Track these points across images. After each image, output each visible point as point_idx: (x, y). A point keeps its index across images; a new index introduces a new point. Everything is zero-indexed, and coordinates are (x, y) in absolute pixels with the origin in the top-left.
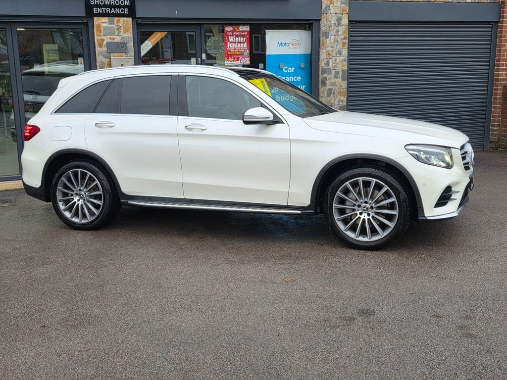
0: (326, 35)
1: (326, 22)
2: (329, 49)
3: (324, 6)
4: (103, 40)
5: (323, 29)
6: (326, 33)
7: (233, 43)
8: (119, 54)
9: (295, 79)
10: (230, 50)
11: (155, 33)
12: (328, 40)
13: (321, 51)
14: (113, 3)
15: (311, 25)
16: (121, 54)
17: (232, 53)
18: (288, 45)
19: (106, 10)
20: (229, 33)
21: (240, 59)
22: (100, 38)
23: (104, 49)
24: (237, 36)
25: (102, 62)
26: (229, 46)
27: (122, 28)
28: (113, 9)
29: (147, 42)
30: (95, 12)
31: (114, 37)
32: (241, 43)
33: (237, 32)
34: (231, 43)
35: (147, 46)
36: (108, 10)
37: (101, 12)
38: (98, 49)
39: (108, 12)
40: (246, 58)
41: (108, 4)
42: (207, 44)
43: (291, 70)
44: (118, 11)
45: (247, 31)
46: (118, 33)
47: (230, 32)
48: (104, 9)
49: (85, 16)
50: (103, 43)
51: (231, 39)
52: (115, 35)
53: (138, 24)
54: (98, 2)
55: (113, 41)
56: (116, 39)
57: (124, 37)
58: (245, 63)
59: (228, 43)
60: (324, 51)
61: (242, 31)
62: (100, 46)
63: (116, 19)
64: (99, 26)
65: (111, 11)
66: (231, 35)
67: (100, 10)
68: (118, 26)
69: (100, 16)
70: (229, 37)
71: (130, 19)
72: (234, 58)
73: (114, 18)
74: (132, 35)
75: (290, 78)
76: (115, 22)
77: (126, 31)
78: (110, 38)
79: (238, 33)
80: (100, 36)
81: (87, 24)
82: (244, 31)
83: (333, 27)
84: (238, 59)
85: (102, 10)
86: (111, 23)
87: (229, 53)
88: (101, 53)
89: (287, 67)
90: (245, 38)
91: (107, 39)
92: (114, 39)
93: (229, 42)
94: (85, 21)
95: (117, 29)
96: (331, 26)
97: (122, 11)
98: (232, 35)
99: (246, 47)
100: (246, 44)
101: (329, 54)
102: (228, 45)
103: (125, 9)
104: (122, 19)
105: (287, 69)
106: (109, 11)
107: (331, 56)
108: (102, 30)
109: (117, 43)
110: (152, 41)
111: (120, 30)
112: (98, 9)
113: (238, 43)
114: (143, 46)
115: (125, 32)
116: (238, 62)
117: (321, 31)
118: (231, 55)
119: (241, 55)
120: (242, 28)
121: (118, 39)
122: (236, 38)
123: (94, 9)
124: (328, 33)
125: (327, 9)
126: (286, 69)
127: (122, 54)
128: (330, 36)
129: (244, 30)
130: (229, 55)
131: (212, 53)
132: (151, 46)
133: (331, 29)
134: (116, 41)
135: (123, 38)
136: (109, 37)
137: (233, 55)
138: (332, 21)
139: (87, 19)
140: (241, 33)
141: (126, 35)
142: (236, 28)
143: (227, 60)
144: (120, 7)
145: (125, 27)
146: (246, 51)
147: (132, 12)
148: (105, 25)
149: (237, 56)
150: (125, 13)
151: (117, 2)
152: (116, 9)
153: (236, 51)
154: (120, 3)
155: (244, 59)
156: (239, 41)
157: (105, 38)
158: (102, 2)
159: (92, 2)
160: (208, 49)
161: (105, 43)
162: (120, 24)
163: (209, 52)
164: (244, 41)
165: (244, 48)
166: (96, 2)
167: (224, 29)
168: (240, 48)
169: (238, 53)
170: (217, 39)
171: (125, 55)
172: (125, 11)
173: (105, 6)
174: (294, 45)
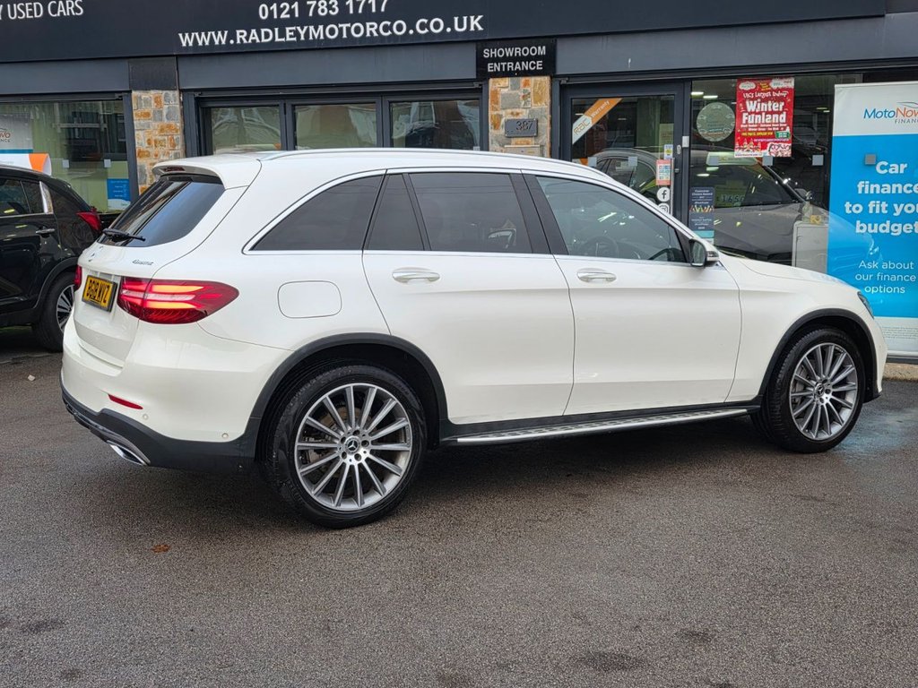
4: (501, 116)
7: (755, 113)
8: (523, 139)
9: (908, 188)
10: (748, 128)
11: (600, 100)
14: (518, 54)
16: (527, 139)
17: (750, 134)
18: (892, 114)
19: (506, 66)
20: (748, 95)
21: (769, 145)
22: (495, 113)
23: (502, 131)
24: (765, 100)
26: (747, 121)
27: (532, 94)
28: (518, 63)
29: (583, 117)
30: (489, 70)
31: (517, 110)
32: (772, 113)
33: (765, 92)
34: (750, 113)
35: (583, 126)
36: (510, 65)
37: (499, 69)
38: (492, 132)
39: (510, 69)
40: (782, 145)
41: (511, 55)
42: (699, 118)
43: (896, 169)
44: (526, 66)
45: (788, 89)
46: (525, 103)
47: (748, 92)
48: (504, 64)
49: (475, 77)
50: (499, 122)
51: (751, 106)
52: (519, 107)
53: (563, 87)
54: (495, 53)
55: (516, 118)
56: (520, 115)
57: (533, 110)
58: (780, 155)
59: (745, 115)
61: (777, 90)
62: (496, 126)
63: (523, 80)
64: (496, 92)
65: (514, 67)
66: (750, 99)
67: (497, 67)
68: (525, 91)
69: (498, 77)
70: (747, 103)
71: (546, 79)
72: (756, 144)
73: (520, 78)
74: (548, 107)
75: (894, 186)
76: (522, 85)
77: (538, 99)
78: (512, 113)
79: (768, 94)
80: (497, 110)
81: (479, 90)
82: (782, 90)
84: (764, 147)
85: (501, 66)
86: (515, 87)
87: (744, 134)
88: (497, 139)
89: (886, 164)
90: (783, 104)
91: (506, 115)
92: (518, 114)
93: (746, 112)
94: (476, 85)
95: (523, 96)
97: (533, 65)
98: (754, 99)
99: (784, 120)
100: (784, 115)
102: (744, 118)
103: (538, 62)
104: (532, 80)
105: (888, 167)
106: (512, 67)
108: (500, 100)
109: (520, 121)
110: (593, 115)
111: (529, 99)
112: (495, 64)
113: (767, 113)
114: (575, 125)
115: (536, 102)
116: (763, 151)
118: (749, 139)
119: (773, 137)
120: (776, 84)
121: (524, 115)
122: (763, 104)
123: (489, 65)
126: (883, 167)
127: (529, 140)
129: (780, 87)
130: (744, 137)
132: (591, 125)
134: (520, 117)
135: (532, 112)
136: (509, 111)
137: (754, 137)
139: (481, 83)
140: (774, 94)
141: (536, 107)
142: (763, 85)
143: (740, 148)
144: (529, 58)
145: (536, 93)
146: (785, 129)
147: (549, 67)
148: (506, 90)
149: (762, 140)
150: (538, 68)
151: (525, 51)
152: (523, 63)
153: (760, 129)
154: (529, 51)
155: (779, 146)
156: (770, 110)
157: (503, 113)
158: (501, 53)
159: (487, 53)
160: (698, 127)
161: (503, 121)
162: (529, 89)
163: (701, 133)
164: (781, 109)
165: (779, 123)
166: (492, 53)
167: (736, 88)
168: (771, 124)
169: (765, 134)
170: (719, 107)
171: (534, 142)
172: (538, 65)
173: (506, 59)
174: (909, 114)
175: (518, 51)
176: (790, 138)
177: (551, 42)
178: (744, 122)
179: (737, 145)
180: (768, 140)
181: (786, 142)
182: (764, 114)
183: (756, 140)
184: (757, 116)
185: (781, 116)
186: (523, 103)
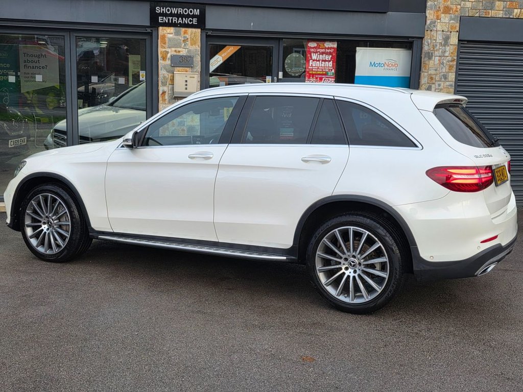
0: (429, 56)
1: (429, 41)
2: (432, 72)
3: (428, 22)
4: (168, 52)
5: (426, 48)
6: (429, 53)
7: (316, 61)
8: (183, 68)
10: (312, 69)
11: (227, 46)
12: (431, 62)
13: (422, 74)
14: (180, 12)
15: (412, 43)
16: (186, 68)
17: (314, 72)
18: (382, 65)
19: (172, 20)
20: (312, 50)
21: (323, 79)
22: (164, 50)
23: (168, 62)
24: (322, 53)
25: (164, 77)
26: (312, 65)
27: (189, 40)
28: (180, 19)
29: (217, 56)
30: (160, 21)
31: (179, 49)
32: (325, 61)
34: (314, 60)
35: (217, 61)
36: (175, 20)
37: (167, 21)
38: (161, 62)
39: (175, 22)
41: (176, 13)
42: (286, 61)
44: (186, 21)
45: (333, 48)
46: (185, 45)
47: (313, 48)
48: (170, 18)
49: (149, 25)
50: (166, 56)
51: (314, 56)
52: (180, 47)
53: (208, 36)
54: (164, 10)
55: (178, 54)
56: (181, 53)
59: (311, 61)
60: (426, 74)
61: (328, 48)
62: (164, 59)
63: (183, 29)
64: (164, 37)
65: (178, 21)
66: (314, 52)
67: (166, 20)
68: (184, 37)
69: (166, 26)
70: (312, 54)
71: (199, 30)
72: (317, 78)
73: (181, 28)
74: (199, 48)
76: (182, 33)
77: (193, 43)
78: (175, 51)
79: (323, 50)
80: (164, 48)
81: (150, 34)
82: (331, 48)
83: (438, 47)
84: (320, 80)
85: (169, 19)
86: (177, 34)
87: (311, 72)
88: (165, 67)
90: (331, 56)
91: (171, 52)
92: (179, 52)
93: (312, 59)
94: (149, 30)
95: (184, 41)
96: (436, 45)
97: (190, 21)
98: (316, 52)
99: (331, 66)
100: (331, 63)
101: (432, 78)
102: (311, 63)
103: (194, 19)
104: (190, 30)
106: (176, 20)
107: (434, 81)
108: (167, 42)
109: (181, 57)
110: (223, 55)
111: (187, 43)
112: (164, 18)
113: (323, 61)
114: (212, 61)
115: (192, 45)
117: (423, 51)
118: (313, 75)
119: (326, 74)
120: (327, 45)
121: (184, 52)
122: (321, 56)
123: (160, 17)
124: (432, 53)
125: (432, 26)
127: (188, 69)
128: (433, 57)
129: (330, 46)
130: (310, 74)
131: (290, 72)
132: (221, 62)
133: (435, 49)
134: (181, 54)
135: (189, 51)
136: (173, 49)
137: (316, 74)
138: (438, 39)
139: (152, 29)
140: (327, 50)
141: (193, 48)
142: (321, 44)
143: (308, 80)
144: (188, 16)
145: (192, 39)
146: (332, 70)
147: (201, 23)
148: (171, 36)
149: (320, 76)
150: (194, 23)
151: (186, 11)
152: (184, 19)
153: (319, 70)
154: (188, 12)
155: (329, 80)
156: (324, 59)
157: (169, 50)
158: (168, 10)
159: (158, 10)
160: (286, 67)
161: (169, 55)
162: (187, 36)
163: (287, 70)
164: (330, 59)
165: (329, 67)
166: (162, 10)
167: (307, 45)
168: (325, 67)
169: (322, 73)
170: (297, 56)
171: (190, 70)
172: (194, 21)
173: (172, 15)
174: (390, 65)
175: (180, 11)
176: (334, 75)
177: (202, 7)
178: (310, 65)
179: (307, 79)
180: (323, 76)
181: (332, 78)
182: (321, 61)
183: (317, 76)
184: (317, 62)
185: (330, 63)
186: (183, 44)
